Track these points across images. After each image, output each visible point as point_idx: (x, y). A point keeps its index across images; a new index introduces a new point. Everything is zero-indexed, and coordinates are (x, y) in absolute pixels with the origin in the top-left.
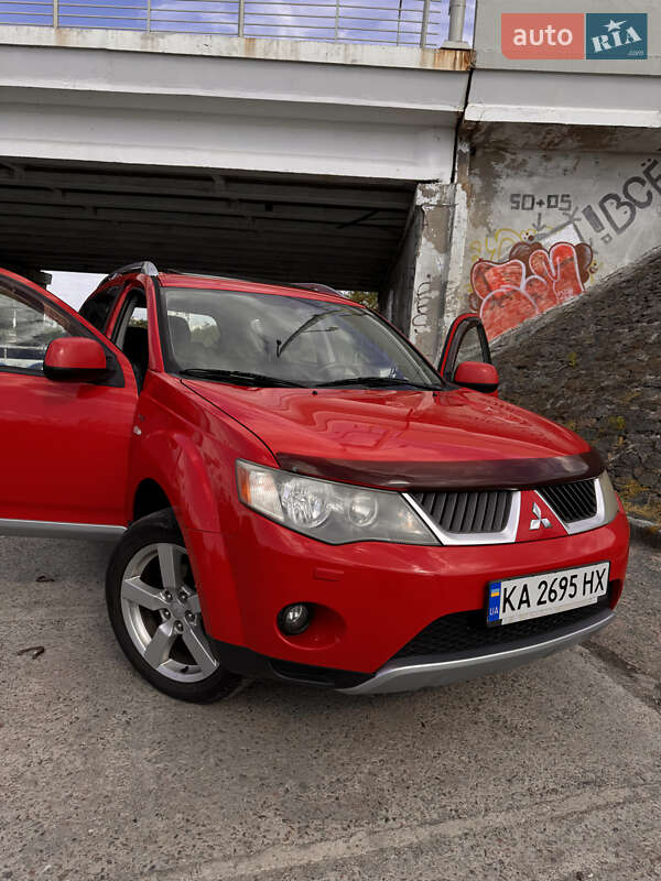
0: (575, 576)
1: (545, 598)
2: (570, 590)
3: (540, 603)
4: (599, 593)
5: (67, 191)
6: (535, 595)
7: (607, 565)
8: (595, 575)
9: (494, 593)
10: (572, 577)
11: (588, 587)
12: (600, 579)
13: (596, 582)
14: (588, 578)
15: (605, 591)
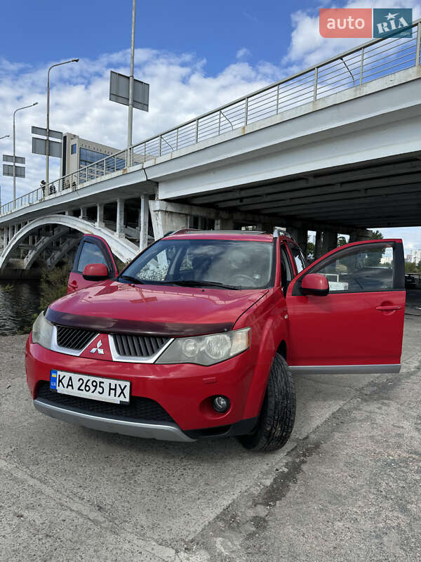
0: (103, 383)
1: (83, 387)
2: (99, 389)
3: (79, 389)
4: (122, 399)
5: (342, 183)
6: (76, 384)
7: (128, 384)
8: (118, 387)
9: (54, 375)
10: (100, 382)
11: (113, 392)
12: (122, 390)
13: (119, 391)
14: (113, 387)
15: (127, 400)
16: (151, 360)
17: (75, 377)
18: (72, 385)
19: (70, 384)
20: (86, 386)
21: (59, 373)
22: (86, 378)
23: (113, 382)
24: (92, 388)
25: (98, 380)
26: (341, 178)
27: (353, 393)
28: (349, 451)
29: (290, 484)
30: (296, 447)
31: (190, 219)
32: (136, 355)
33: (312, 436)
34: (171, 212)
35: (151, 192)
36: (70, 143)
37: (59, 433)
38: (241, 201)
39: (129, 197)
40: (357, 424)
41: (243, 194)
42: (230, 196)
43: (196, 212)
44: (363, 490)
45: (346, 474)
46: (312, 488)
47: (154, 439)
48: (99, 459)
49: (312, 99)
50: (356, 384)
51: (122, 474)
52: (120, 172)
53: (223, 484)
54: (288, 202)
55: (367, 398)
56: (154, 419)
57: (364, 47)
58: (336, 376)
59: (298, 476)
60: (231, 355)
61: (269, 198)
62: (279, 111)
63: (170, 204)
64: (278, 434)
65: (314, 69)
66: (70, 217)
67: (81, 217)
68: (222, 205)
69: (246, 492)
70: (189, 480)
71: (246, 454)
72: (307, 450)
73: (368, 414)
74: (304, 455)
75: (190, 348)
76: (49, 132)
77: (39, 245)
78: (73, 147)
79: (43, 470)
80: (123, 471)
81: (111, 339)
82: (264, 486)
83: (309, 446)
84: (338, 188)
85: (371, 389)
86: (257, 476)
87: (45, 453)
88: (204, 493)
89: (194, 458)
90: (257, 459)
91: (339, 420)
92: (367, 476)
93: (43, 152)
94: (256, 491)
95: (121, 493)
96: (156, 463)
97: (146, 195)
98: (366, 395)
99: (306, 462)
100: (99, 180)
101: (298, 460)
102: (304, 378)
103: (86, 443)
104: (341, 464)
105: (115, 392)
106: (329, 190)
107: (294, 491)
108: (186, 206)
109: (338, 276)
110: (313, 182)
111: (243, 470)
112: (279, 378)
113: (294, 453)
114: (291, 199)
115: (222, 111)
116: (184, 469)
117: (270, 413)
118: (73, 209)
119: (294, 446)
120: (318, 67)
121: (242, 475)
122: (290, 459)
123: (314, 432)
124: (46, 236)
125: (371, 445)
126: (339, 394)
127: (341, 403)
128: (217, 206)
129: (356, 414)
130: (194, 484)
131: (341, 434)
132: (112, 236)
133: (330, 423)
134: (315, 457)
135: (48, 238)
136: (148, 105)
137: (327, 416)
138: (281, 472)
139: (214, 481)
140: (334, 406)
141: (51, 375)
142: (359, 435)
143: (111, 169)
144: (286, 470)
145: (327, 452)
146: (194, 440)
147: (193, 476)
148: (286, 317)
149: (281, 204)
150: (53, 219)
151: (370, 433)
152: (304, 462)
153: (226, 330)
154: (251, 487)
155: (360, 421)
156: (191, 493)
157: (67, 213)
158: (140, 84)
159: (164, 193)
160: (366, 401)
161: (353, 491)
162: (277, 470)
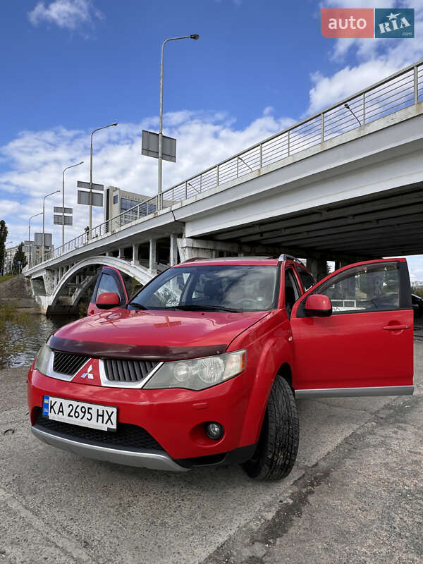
0: (91, 409)
1: (72, 414)
2: (88, 416)
3: (69, 415)
4: (109, 425)
5: (354, 215)
6: (67, 410)
7: (115, 410)
8: (105, 413)
9: (46, 401)
10: (89, 408)
11: (100, 418)
12: (110, 417)
13: (106, 417)
14: (100, 413)
15: (114, 427)
16: (139, 385)
17: (66, 403)
18: (62, 412)
19: (61, 410)
20: (76, 412)
21: (51, 398)
22: (75, 404)
23: (101, 408)
24: (81, 415)
25: (87, 405)
26: (352, 210)
27: (368, 416)
28: (361, 480)
29: (294, 518)
30: (304, 475)
31: (216, 253)
32: (125, 380)
33: (322, 463)
34: (197, 248)
35: (179, 231)
36: (113, 194)
37: (64, 460)
38: (262, 236)
39: (160, 236)
40: (371, 449)
41: (263, 228)
42: (250, 231)
43: (220, 247)
44: (375, 526)
45: (355, 507)
46: (318, 523)
47: (145, 468)
48: (97, 488)
49: (320, 141)
50: (371, 407)
51: (117, 505)
52: (152, 216)
53: (220, 517)
54: (305, 235)
55: (382, 422)
56: (144, 447)
57: (365, 92)
58: (350, 399)
59: (304, 509)
60: (224, 378)
61: (288, 232)
62: (291, 153)
63: (196, 241)
64: (280, 462)
65: (320, 115)
66: (110, 257)
67: (119, 257)
68: (243, 240)
69: (245, 527)
70: (185, 512)
71: (250, 484)
72: (315, 478)
73: (383, 439)
74: (312, 485)
75: (182, 372)
76: (92, 185)
77: (85, 284)
78: (115, 198)
79: (38, 501)
80: (118, 502)
81: (101, 364)
82: (265, 520)
83: (318, 474)
84: (350, 221)
85: (388, 412)
86: (258, 508)
87: (44, 482)
88: (199, 528)
89: (195, 487)
90: (261, 488)
91: (352, 445)
92: (379, 509)
93: (87, 202)
94: (254, 526)
95: (112, 527)
96: (154, 493)
97: (174, 234)
98: (382, 418)
99: (313, 492)
100: (133, 223)
101: (304, 490)
102: (319, 402)
103: (88, 471)
104: (352, 495)
105: (102, 419)
106: (342, 222)
107: (298, 527)
108: (211, 242)
109: (355, 301)
110: (326, 215)
111: (245, 500)
112: (280, 403)
113: (301, 482)
114: (308, 232)
115: (240, 157)
116: (183, 500)
117: (271, 440)
118: (112, 250)
119: (301, 475)
120: (323, 113)
121: (243, 507)
122: (296, 489)
123: (324, 459)
124: (90, 275)
125: (384, 473)
126: (353, 418)
127: (355, 427)
128: (240, 241)
129: (370, 439)
130: (191, 517)
131: (353, 461)
132: (145, 272)
133: (341, 449)
134: (324, 487)
135: (92, 277)
136: (175, 157)
137: (339, 441)
138: (286, 504)
139: (213, 513)
140: (347, 430)
141: (43, 401)
142: (372, 462)
143: (143, 213)
144: (291, 502)
145: (337, 481)
146: (187, 470)
147: (190, 508)
148: (290, 340)
149: (300, 236)
150: (94, 260)
151: (384, 459)
152: (311, 492)
153: (218, 352)
154: (250, 521)
155: (374, 446)
156: (186, 528)
157: (107, 254)
158: (169, 140)
159: (190, 231)
160: (381, 425)
161: (363, 527)
162: (281, 501)
